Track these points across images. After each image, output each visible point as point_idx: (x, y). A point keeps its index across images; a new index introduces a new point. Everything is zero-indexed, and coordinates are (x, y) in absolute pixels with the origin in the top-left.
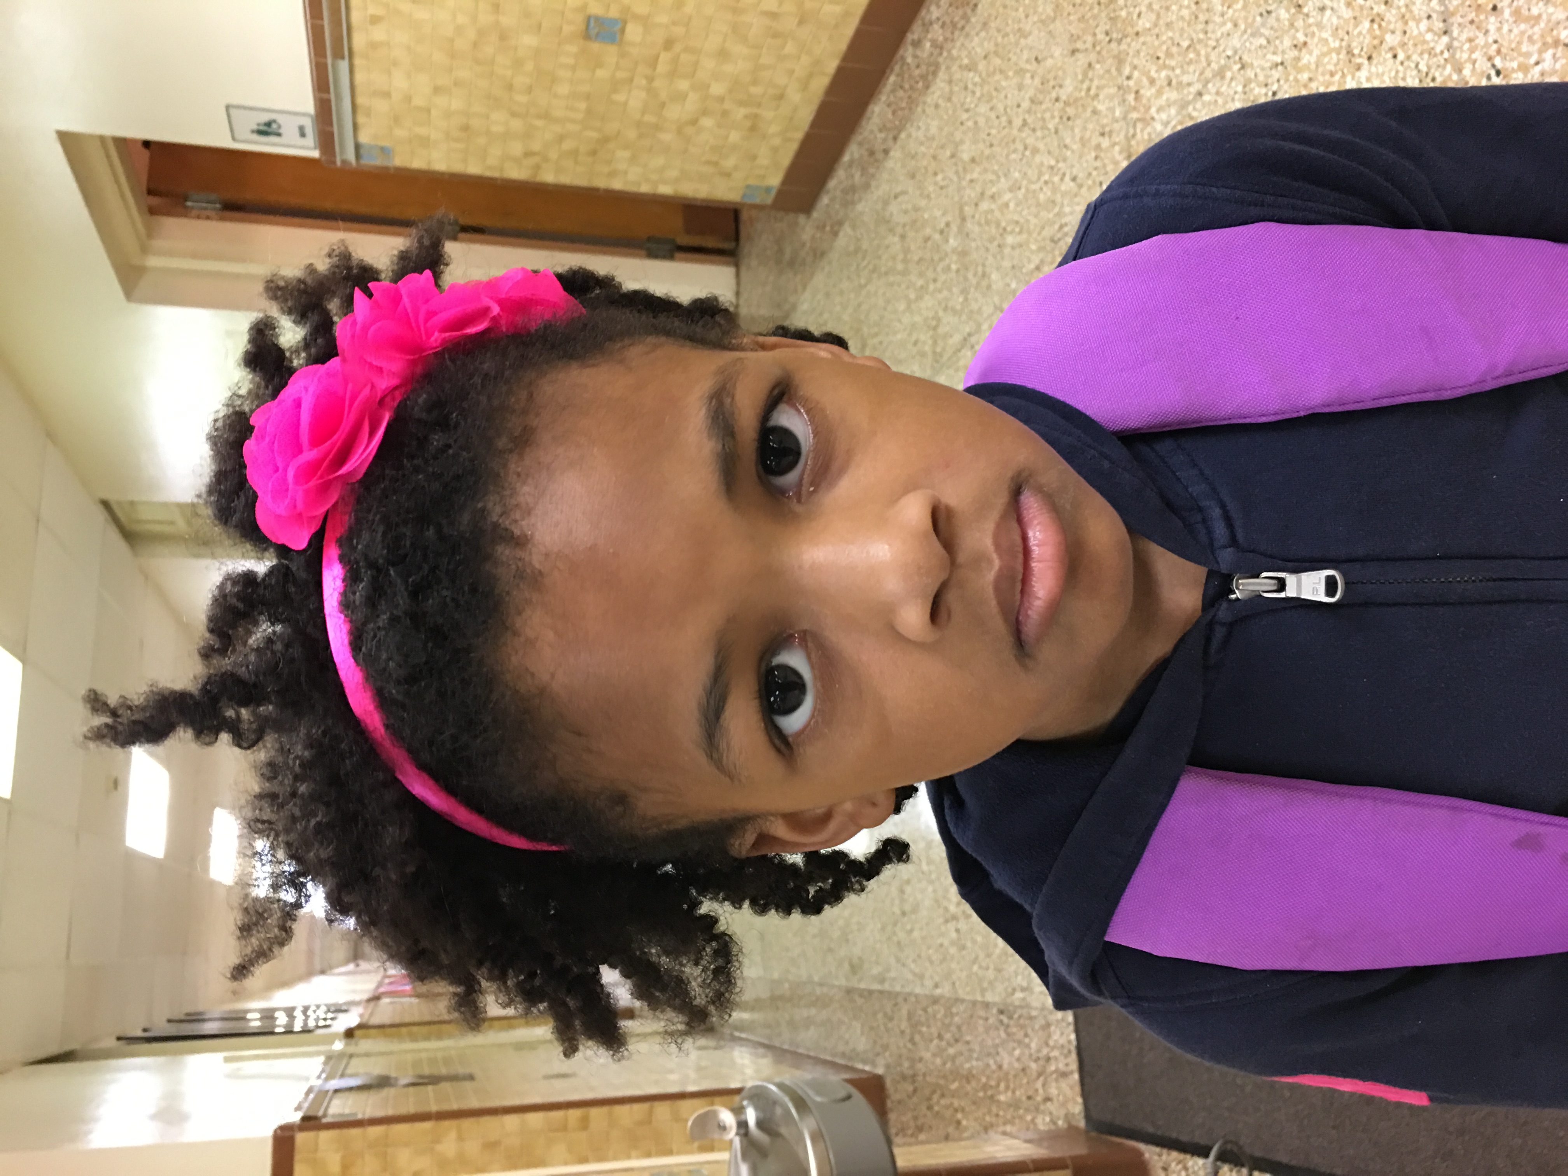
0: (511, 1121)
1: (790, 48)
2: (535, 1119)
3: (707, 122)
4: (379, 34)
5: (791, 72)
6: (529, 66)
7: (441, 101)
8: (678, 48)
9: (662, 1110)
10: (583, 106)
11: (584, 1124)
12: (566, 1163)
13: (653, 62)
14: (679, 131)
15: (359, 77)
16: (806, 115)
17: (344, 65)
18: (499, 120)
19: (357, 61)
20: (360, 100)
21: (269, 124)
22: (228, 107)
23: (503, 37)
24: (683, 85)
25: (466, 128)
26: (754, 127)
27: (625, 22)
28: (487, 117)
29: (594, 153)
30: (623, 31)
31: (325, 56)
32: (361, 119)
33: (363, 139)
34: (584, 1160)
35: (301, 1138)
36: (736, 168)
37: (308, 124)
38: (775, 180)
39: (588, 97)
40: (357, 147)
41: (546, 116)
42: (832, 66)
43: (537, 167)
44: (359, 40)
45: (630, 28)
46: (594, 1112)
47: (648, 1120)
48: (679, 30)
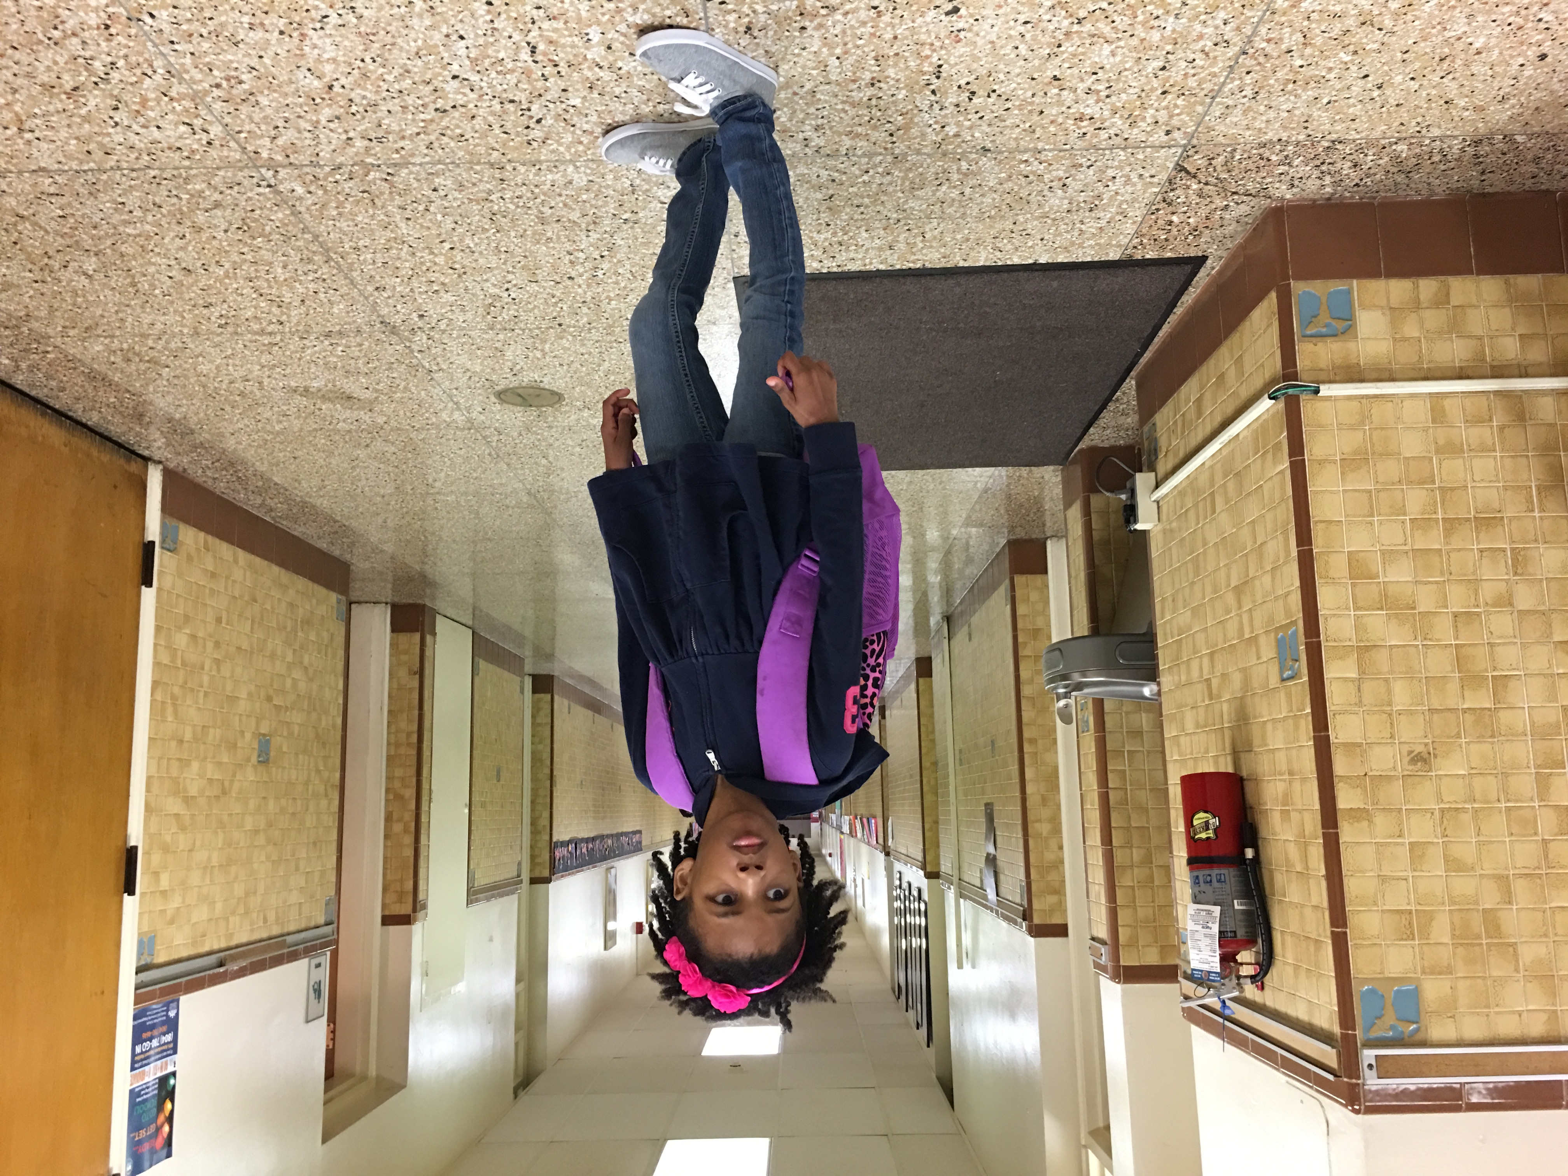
0: (1030, 789)
1: (268, 607)
2: (1029, 773)
3: (306, 660)
4: (272, 916)
5: (279, 599)
6: (283, 802)
7: (302, 866)
8: (271, 692)
9: (1026, 691)
10: (301, 757)
11: (1033, 741)
12: (1056, 753)
13: (278, 708)
14: (311, 680)
15: (292, 928)
16: (301, 583)
17: (290, 939)
18: (310, 821)
19: (286, 930)
20: (303, 926)
21: (315, 990)
22: (307, 1021)
23: (270, 825)
24: (289, 682)
25: (315, 844)
26: (307, 622)
27: (260, 734)
28: (309, 828)
29: (324, 744)
30: (264, 735)
31: (283, 954)
32: (312, 924)
33: (321, 920)
34: (1055, 741)
35: (1037, 920)
36: (328, 631)
37: (315, 962)
38: (334, 597)
39: (297, 754)
40: (327, 924)
41: (307, 783)
42: (276, 569)
43: (332, 786)
44: (276, 931)
45: (263, 731)
46: (1026, 735)
47: (1032, 699)
48: (263, 694)
